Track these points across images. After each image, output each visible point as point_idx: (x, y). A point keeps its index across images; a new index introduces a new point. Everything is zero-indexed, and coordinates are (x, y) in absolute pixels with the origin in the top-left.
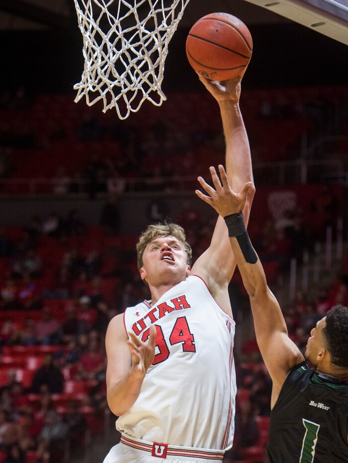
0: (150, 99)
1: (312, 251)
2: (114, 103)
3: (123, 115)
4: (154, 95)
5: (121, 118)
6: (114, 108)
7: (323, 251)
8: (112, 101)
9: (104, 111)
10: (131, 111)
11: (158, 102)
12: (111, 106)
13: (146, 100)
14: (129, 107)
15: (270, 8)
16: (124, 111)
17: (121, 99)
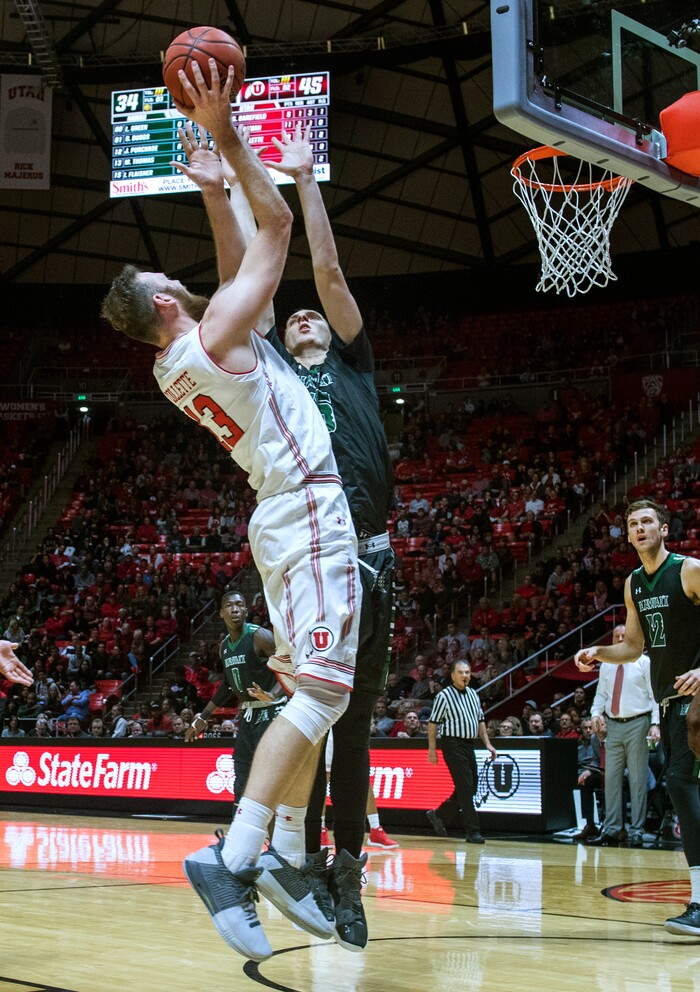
0: (597, 283)
1: (678, 419)
2: (565, 285)
3: (571, 294)
4: (601, 278)
5: (570, 296)
6: (566, 288)
7: (687, 418)
9: (558, 293)
10: (577, 290)
11: (603, 284)
12: (563, 287)
13: (594, 285)
15: (689, 202)
17: (570, 281)
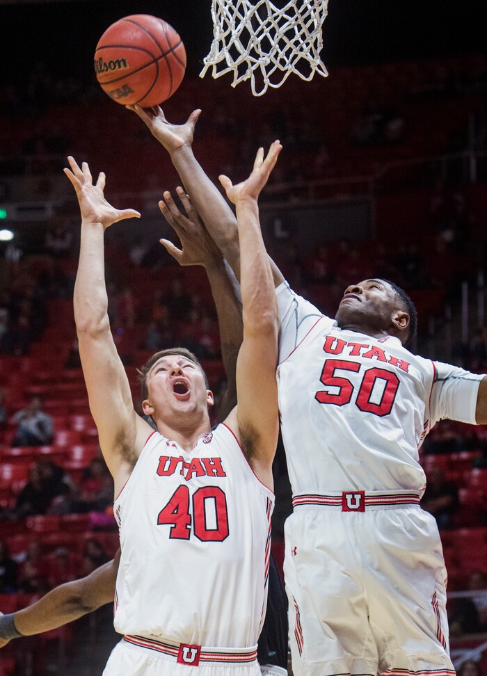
0: (297, 72)
2: (249, 74)
3: (258, 91)
5: (255, 94)
6: (249, 80)
8: (248, 71)
9: (234, 85)
10: (269, 86)
11: (307, 76)
12: (244, 78)
13: (292, 73)
14: (267, 81)
16: (260, 86)
17: (258, 70)
